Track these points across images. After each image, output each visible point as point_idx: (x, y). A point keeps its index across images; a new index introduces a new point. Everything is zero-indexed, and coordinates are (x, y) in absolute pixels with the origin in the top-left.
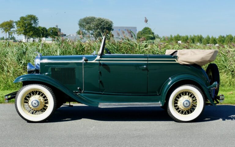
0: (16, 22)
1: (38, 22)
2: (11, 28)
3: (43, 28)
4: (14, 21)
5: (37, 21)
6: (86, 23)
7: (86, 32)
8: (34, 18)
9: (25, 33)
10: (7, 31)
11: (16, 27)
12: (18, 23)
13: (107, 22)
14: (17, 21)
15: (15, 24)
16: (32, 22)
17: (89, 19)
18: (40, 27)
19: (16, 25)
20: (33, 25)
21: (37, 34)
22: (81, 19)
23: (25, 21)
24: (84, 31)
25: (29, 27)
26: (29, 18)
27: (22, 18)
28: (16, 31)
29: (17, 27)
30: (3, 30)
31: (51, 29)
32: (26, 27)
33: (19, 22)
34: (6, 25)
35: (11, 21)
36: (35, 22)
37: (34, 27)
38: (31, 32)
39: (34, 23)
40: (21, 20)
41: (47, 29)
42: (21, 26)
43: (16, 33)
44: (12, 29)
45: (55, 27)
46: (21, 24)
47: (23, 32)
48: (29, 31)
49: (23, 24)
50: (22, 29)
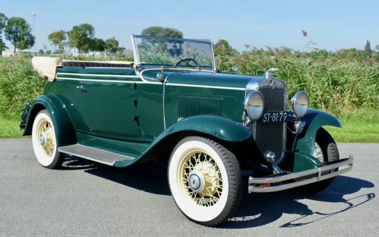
0: (68, 33)
1: (94, 32)
2: (62, 40)
3: (100, 40)
4: (66, 31)
5: (93, 32)
6: (152, 35)
7: (150, 44)
8: (90, 28)
9: (79, 46)
10: (57, 43)
11: (67, 38)
12: (71, 34)
13: (177, 32)
14: (69, 31)
15: (66, 35)
16: (88, 32)
17: (154, 28)
18: (95, 39)
19: (68, 35)
20: (88, 36)
21: (93, 47)
22: (144, 30)
23: (79, 32)
24: (148, 43)
25: (83, 38)
26: (83, 28)
27: (75, 28)
28: (68, 44)
29: (70, 38)
30: (52, 42)
32: (80, 38)
33: (72, 32)
34: (56, 36)
35: (62, 31)
36: (91, 32)
37: (89, 39)
38: (86, 44)
39: (89, 34)
40: (73, 29)
41: (104, 41)
42: (74, 38)
43: (67, 45)
44: (63, 41)
45: (112, 38)
46: (74, 35)
47: (76, 44)
48: (84, 43)
49: (76, 35)
50: (76, 41)
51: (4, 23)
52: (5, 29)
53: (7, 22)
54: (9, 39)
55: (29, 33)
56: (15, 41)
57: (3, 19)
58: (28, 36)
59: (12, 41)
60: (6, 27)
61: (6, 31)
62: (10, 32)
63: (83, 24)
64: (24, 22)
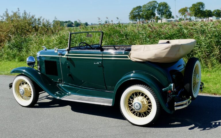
0: (189, 8)
1: (205, 6)
3: (209, 11)
8: (202, 4)
9: (196, 15)
10: (183, 14)
12: (191, 9)
14: (190, 7)
15: (188, 9)
16: (201, 7)
18: (206, 10)
19: (189, 10)
20: (201, 9)
21: (204, 15)
23: (195, 7)
25: (198, 11)
26: (198, 5)
27: (194, 5)
29: (190, 11)
30: (180, 14)
31: (215, 11)
33: (192, 7)
34: (183, 10)
35: (186, 7)
37: (201, 11)
38: (199, 14)
39: (202, 8)
40: (193, 6)
41: (212, 11)
42: (193, 11)
44: (186, 13)
46: (193, 9)
47: (194, 14)
48: (198, 13)
49: (194, 9)
51: (156, 6)
52: (157, 9)
53: (158, 5)
54: (159, 14)
55: (169, 10)
56: (162, 15)
57: (156, 3)
58: (168, 12)
59: (161, 15)
60: (158, 8)
61: (157, 10)
62: (160, 11)
64: (167, 4)
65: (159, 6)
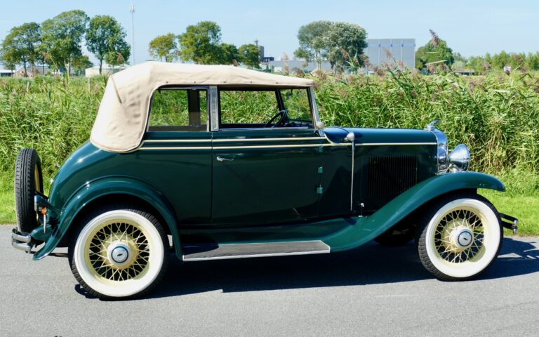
0: (179, 37)
1: (221, 34)
2: (170, 49)
3: (230, 47)
4: (176, 35)
5: (218, 34)
6: (312, 34)
7: (313, 51)
8: (213, 28)
9: (197, 57)
10: (163, 54)
11: (178, 45)
12: (184, 38)
13: (355, 29)
14: (181, 34)
15: (177, 41)
16: (210, 35)
17: (318, 25)
18: (223, 45)
19: (180, 41)
20: (211, 42)
21: (219, 58)
22: (303, 27)
23: (196, 35)
24: (309, 49)
25: (203, 45)
26: (203, 29)
27: (191, 29)
28: (179, 54)
29: (182, 45)
30: (155, 53)
31: (245, 47)
32: (198, 45)
33: (185, 36)
34: (162, 42)
35: (170, 35)
36: (215, 35)
37: (212, 45)
38: (207, 54)
39: (213, 37)
40: (188, 31)
41: (237, 48)
42: (189, 45)
43: (179, 57)
44: (172, 51)
45: (253, 43)
46: (189, 40)
47: (193, 54)
48: (204, 53)
49: (192, 40)
50: (191, 50)
51: (84, 25)
52: (85, 34)
53: (88, 23)
54: (93, 50)
55: (121, 40)
56: (101, 53)
57: (83, 18)
58: (120, 44)
59: (97, 53)
60: (88, 32)
61: (88, 39)
62: (94, 41)
63: (202, 22)
64: (114, 23)
65: (92, 25)
